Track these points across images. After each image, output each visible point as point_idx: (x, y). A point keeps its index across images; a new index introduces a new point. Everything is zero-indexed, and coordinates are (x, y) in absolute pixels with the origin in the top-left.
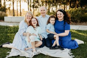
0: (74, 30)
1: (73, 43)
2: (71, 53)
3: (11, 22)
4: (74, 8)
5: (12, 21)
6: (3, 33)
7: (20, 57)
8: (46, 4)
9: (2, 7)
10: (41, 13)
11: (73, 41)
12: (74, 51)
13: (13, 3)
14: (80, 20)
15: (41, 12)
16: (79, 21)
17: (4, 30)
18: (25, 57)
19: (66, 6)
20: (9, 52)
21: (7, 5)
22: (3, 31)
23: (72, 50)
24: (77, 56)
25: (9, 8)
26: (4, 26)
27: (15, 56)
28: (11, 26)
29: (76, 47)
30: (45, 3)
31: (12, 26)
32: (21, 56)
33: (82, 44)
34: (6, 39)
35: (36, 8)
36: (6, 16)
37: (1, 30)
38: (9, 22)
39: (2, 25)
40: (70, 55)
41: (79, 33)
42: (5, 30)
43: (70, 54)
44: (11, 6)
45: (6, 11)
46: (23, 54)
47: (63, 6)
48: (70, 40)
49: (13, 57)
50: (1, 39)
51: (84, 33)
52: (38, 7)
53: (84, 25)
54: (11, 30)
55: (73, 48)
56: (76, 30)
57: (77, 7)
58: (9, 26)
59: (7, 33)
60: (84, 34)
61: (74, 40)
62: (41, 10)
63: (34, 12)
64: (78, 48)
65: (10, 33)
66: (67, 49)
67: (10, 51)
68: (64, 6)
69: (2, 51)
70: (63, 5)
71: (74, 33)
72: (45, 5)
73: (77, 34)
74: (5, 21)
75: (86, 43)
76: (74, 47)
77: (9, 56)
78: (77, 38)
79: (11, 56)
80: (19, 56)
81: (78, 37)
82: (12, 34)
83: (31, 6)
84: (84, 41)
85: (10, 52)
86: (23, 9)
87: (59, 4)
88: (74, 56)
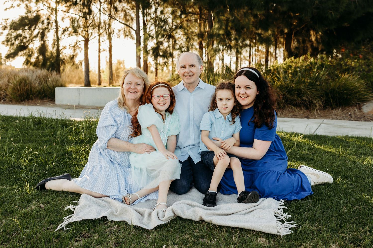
0: (297, 135)
1: (294, 179)
2: (286, 215)
3: (79, 107)
4: (302, 58)
5: (82, 103)
6: (51, 142)
7: (109, 224)
8: (200, 44)
9: (48, 54)
10: (181, 76)
11: (294, 171)
12: (297, 209)
13: (87, 41)
14: (323, 99)
15: (183, 71)
16: (318, 103)
17: (55, 134)
18: (125, 223)
19: (272, 49)
20: (71, 207)
21: (65, 48)
22: (52, 138)
23: (287, 203)
24: (307, 225)
25: (72, 58)
26: (57, 120)
27: (92, 220)
28: (78, 119)
29: (304, 194)
30: (196, 38)
31: (82, 120)
32: (112, 222)
33: (326, 184)
34: (62, 164)
35: (164, 56)
36: (62, 86)
37: (46, 132)
38: (70, 107)
39: (48, 116)
40: (282, 221)
41: (317, 146)
42: (58, 133)
43: (282, 218)
44: (78, 51)
45: (62, 68)
46: (120, 214)
47: (262, 48)
48: (280, 169)
49: (84, 222)
50: (47, 164)
51: (334, 146)
52: (171, 55)
53: (336, 117)
54: (77, 134)
55: (294, 198)
56: (305, 137)
57: (314, 55)
58: (72, 119)
59: (64, 142)
60: (334, 150)
61: (298, 170)
62: (183, 64)
63: (159, 71)
64: (311, 196)
65: (76, 143)
66: (270, 200)
67: (77, 204)
68: (264, 50)
69: (48, 203)
70: (260, 48)
71: (299, 145)
72: (197, 47)
73: (310, 149)
74: (57, 102)
75: (339, 180)
76: (297, 193)
77: (71, 220)
78: (308, 164)
79: (79, 220)
80: (104, 219)
81: (312, 159)
82: (82, 148)
83: (146, 52)
84: (335, 175)
85: (77, 207)
86: (121, 60)
87: (248, 42)
88: (294, 226)
